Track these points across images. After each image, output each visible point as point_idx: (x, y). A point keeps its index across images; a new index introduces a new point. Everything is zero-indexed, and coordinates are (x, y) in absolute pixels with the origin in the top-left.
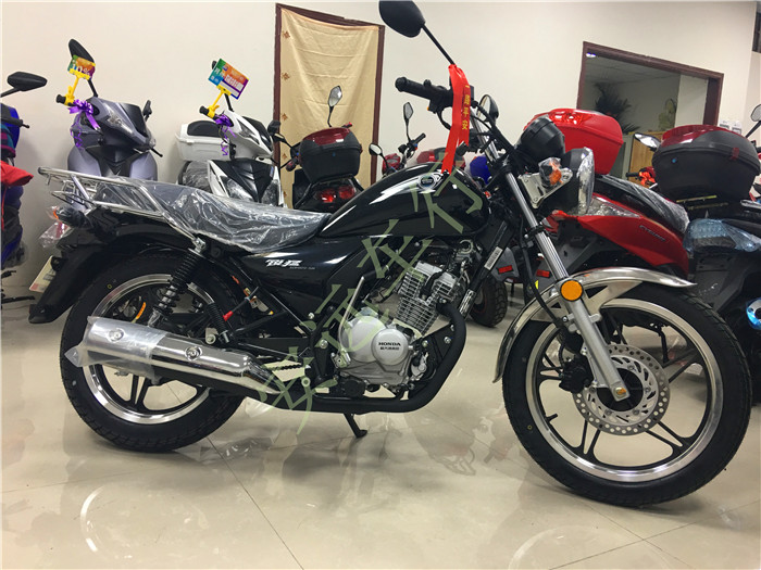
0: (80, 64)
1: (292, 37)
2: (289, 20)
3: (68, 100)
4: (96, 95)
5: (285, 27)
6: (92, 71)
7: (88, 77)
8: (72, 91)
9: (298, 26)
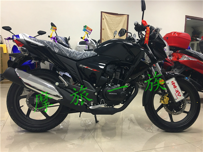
0: (53, 28)
1: (105, 19)
2: (104, 15)
3: (51, 37)
4: (57, 35)
5: (103, 17)
6: (56, 30)
7: (55, 31)
8: (51, 35)
9: (106, 17)
